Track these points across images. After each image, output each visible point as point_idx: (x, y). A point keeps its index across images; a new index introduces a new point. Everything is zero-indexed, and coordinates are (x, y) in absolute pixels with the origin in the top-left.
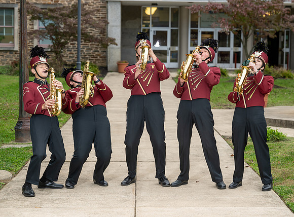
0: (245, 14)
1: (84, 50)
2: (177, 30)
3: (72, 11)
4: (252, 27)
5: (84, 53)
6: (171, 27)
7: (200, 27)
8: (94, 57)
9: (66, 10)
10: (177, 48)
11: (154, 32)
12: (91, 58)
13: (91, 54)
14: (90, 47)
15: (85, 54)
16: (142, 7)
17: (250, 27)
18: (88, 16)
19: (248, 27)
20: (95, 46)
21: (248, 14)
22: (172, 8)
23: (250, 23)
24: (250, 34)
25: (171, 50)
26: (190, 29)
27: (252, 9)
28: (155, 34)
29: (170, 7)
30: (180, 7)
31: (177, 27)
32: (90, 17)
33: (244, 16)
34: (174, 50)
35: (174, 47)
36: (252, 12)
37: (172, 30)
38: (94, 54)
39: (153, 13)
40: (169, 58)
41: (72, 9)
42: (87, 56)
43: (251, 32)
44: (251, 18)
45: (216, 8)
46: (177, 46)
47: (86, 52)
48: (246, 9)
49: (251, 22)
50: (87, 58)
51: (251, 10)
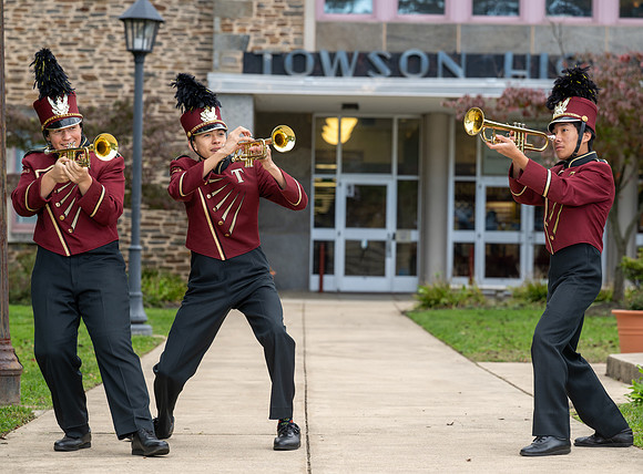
0: (611, 118)
1: (146, 240)
2: (416, 182)
3: (113, 121)
4: (632, 158)
5: (146, 249)
6: (399, 173)
7: (483, 174)
8: (173, 261)
9: (98, 118)
10: (414, 236)
11: (349, 187)
12: (165, 264)
13: (166, 252)
14: (163, 232)
15: (149, 252)
16: (316, 115)
17: (627, 157)
18: (159, 136)
19: (622, 158)
20: (177, 229)
21: (622, 119)
22: (399, 120)
23: (626, 147)
24: (626, 177)
25: (399, 239)
26: (452, 179)
27: (633, 104)
28: (352, 195)
29: (396, 117)
30: (425, 116)
31: (416, 173)
32: (165, 136)
33: (610, 124)
34: (407, 240)
35: (406, 232)
36: (631, 112)
37: (400, 183)
38: (176, 253)
39: (345, 137)
40: (390, 263)
41: (113, 115)
42: (154, 259)
43: (629, 170)
44: (628, 129)
45: (529, 103)
46: (415, 228)
47: (151, 247)
48: (614, 104)
49: (630, 144)
50: (154, 263)
51: (629, 107)
